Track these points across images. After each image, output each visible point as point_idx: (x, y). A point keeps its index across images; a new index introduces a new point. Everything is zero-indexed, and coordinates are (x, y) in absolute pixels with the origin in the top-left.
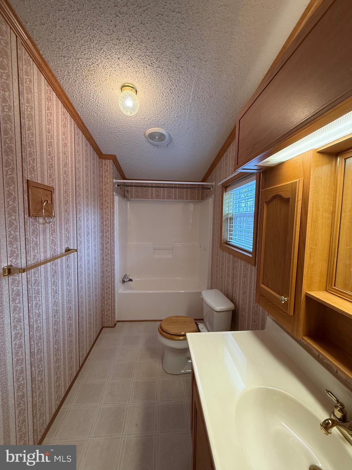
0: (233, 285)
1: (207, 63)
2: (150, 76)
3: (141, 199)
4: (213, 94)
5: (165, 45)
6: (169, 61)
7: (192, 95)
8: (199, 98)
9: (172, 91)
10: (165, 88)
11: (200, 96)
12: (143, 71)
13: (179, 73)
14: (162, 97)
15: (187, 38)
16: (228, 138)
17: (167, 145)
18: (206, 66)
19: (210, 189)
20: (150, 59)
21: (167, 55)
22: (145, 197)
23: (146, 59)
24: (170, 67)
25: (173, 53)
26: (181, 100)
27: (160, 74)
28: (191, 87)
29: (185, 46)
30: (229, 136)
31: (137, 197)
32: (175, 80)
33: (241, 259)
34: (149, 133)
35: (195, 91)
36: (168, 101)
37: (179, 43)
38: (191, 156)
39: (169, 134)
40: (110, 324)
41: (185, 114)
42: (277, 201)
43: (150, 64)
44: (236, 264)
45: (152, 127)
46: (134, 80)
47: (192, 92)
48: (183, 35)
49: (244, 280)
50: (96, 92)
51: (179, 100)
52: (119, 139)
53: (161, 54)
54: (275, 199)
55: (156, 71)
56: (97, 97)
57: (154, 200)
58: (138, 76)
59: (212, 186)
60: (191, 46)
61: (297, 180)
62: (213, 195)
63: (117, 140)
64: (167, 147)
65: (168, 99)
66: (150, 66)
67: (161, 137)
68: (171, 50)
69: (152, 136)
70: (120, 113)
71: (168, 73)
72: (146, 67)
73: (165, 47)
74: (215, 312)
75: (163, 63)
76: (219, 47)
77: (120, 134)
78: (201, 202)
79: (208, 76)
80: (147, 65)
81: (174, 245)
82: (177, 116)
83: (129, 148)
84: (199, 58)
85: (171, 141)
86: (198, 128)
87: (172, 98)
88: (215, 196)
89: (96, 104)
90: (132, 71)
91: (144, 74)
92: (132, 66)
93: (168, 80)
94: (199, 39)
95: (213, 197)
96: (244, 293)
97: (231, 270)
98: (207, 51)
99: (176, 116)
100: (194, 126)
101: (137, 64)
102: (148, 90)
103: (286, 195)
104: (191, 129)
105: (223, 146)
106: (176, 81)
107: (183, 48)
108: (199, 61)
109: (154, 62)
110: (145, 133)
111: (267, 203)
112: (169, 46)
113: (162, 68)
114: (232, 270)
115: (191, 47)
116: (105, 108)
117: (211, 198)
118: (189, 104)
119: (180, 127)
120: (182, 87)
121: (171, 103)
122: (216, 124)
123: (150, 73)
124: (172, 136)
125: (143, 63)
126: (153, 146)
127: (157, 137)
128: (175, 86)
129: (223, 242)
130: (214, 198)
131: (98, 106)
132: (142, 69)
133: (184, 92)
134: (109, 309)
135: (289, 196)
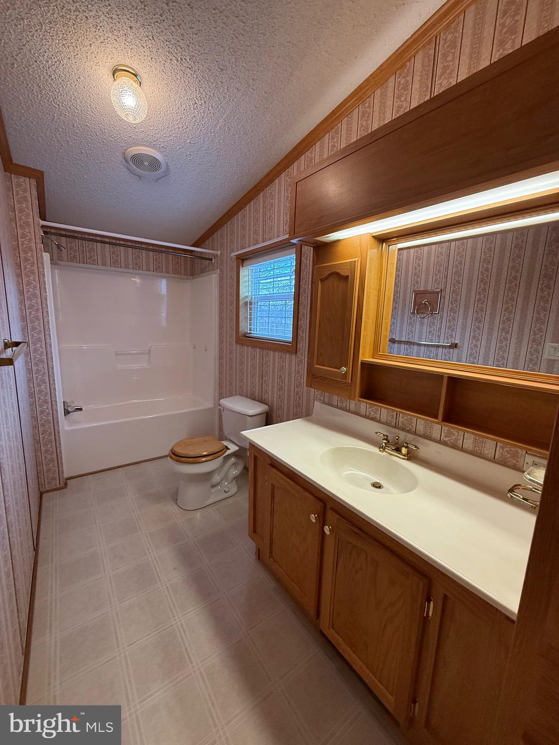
0: (262, 385)
1: (255, 92)
2: (171, 73)
3: (81, 265)
4: (249, 131)
5: (211, 47)
6: (208, 68)
7: (222, 123)
8: (230, 129)
9: (197, 107)
10: (187, 99)
11: (232, 128)
12: (163, 62)
13: (216, 88)
14: (178, 108)
15: (241, 53)
16: (249, 192)
17: (158, 179)
18: (252, 96)
19: (212, 260)
20: (182, 53)
21: (207, 60)
22: (90, 262)
23: (175, 50)
24: (206, 76)
25: (217, 61)
26: (205, 123)
27: (189, 78)
28: (225, 112)
29: (236, 61)
30: (251, 190)
31: (72, 259)
32: (206, 94)
33: (275, 350)
34: (133, 154)
35: (227, 119)
36: (185, 117)
37: (230, 54)
38: (190, 204)
39: (167, 163)
40: (56, 483)
41: (203, 143)
42: (333, 278)
43: (179, 59)
44: (266, 358)
45: (141, 145)
46: (144, 68)
47: (224, 118)
48: (238, 48)
49: (279, 374)
50: (61, 54)
51: (202, 121)
52: (69, 145)
53: (201, 54)
54: (331, 277)
55: (184, 71)
56: (58, 63)
57: (109, 268)
58: (151, 65)
59: (216, 256)
60: (243, 64)
61: (356, 259)
62: (219, 270)
63: (62, 146)
64: (156, 182)
65: (186, 115)
66: (177, 60)
67: (154, 164)
68: (216, 56)
69: (138, 159)
70: (92, 104)
71: (200, 81)
72: (171, 60)
73: (210, 50)
74: (248, 417)
75: (199, 66)
76: (274, 82)
77: (75, 138)
78: (190, 279)
79: (250, 107)
80: (174, 58)
81: (152, 346)
82: (190, 142)
83: (82, 166)
84: (248, 82)
85: (166, 175)
86: (214, 167)
87: (192, 115)
88: (221, 270)
89: (47, 74)
90: (145, 54)
91: (163, 67)
92: (149, 48)
93: (196, 90)
94: (255, 62)
95: (219, 272)
96: (281, 388)
97: (257, 368)
98: (259, 79)
99: (188, 141)
100: (209, 163)
101: (158, 49)
102: (160, 90)
103: (344, 273)
104: (204, 166)
105: (240, 200)
106: (207, 96)
107: (232, 61)
108: (247, 86)
109: (185, 59)
110: (125, 150)
111: (322, 280)
112: (215, 51)
113: (195, 71)
114: (260, 367)
115: (243, 66)
116: (64, 87)
117: (215, 274)
118: (214, 131)
119: (189, 158)
120: (212, 107)
121: (189, 121)
122: (240, 170)
123: (173, 70)
124: (171, 168)
125: (169, 52)
126: (132, 175)
127: (146, 164)
128: (203, 101)
129: (240, 335)
130: (220, 274)
131: (50, 76)
132: (164, 59)
133: (213, 114)
134: (52, 460)
135: (348, 274)
